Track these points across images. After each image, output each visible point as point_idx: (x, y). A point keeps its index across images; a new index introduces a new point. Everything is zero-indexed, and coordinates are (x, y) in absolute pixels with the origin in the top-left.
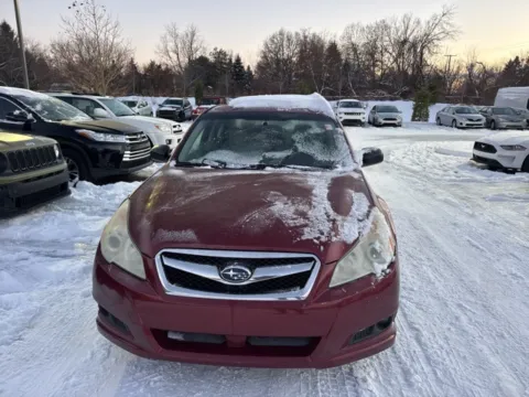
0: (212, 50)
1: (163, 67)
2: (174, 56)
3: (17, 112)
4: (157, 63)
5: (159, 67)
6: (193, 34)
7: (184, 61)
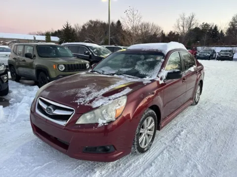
0: (201, 24)
1: (176, 33)
2: (181, 28)
3: (87, 52)
4: (173, 32)
5: (174, 33)
6: (193, 17)
7: (186, 30)
